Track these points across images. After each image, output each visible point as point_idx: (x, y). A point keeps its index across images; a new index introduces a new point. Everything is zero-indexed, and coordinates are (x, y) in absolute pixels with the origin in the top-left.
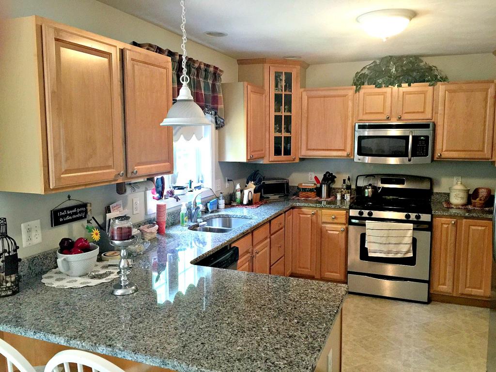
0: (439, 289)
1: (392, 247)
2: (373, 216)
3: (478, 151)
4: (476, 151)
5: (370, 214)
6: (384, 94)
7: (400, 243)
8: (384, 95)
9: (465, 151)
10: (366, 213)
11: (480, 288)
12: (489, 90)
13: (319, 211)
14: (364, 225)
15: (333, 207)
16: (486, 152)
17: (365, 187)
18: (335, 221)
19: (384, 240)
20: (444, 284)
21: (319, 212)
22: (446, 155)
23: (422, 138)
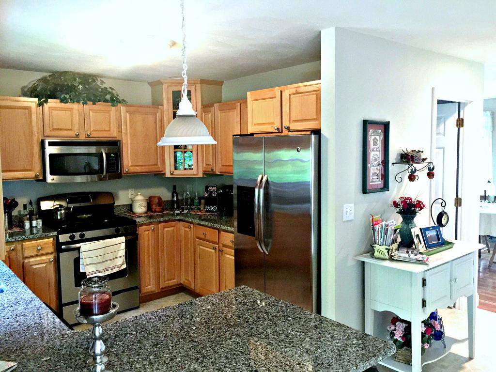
0: (145, 291)
1: (110, 264)
2: (85, 237)
3: (154, 165)
4: (152, 165)
5: (82, 236)
6: (71, 109)
7: (115, 258)
8: (71, 111)
9: (145, 165)
10: (77, 236)
11: (174, 279)
12: (157, 114)
13: (18, 245)
14: (78, 249)
15: (38, 237)
16: (159, 166)
17: (57, 210)
18: (41, 252)
19: (100, 259)
20: (149, 285)
21: (19, 247)
22: (133, 169)
23: (112, 155)
